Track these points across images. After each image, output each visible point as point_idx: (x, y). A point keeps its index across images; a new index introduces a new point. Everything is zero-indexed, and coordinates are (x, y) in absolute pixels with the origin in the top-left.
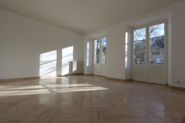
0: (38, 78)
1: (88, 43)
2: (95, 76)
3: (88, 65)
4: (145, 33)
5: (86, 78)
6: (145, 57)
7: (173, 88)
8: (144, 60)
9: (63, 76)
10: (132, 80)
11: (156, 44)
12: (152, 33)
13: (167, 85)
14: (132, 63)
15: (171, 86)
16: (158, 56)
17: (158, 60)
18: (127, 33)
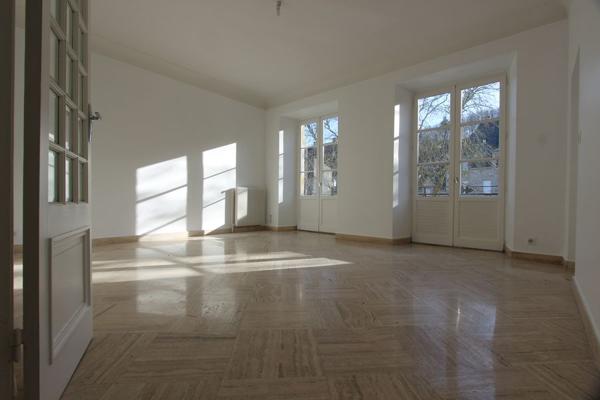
0: (134, 240)
1: (281, 133)
2: (302, 234)
3: (281, 199)
4: (448, 103)
5: (275, 238)
6: (448, 176)
7: (519, 257)
8: (444, 185)
9: (208, 235)
10: (411, 242)
11: (482, 134)
12: (470, 102)
13: (504, 252)
14: (411, 192)
15: (513, 253)
16: (486, 172)
17: (487, 183)
18: (397, 108)
